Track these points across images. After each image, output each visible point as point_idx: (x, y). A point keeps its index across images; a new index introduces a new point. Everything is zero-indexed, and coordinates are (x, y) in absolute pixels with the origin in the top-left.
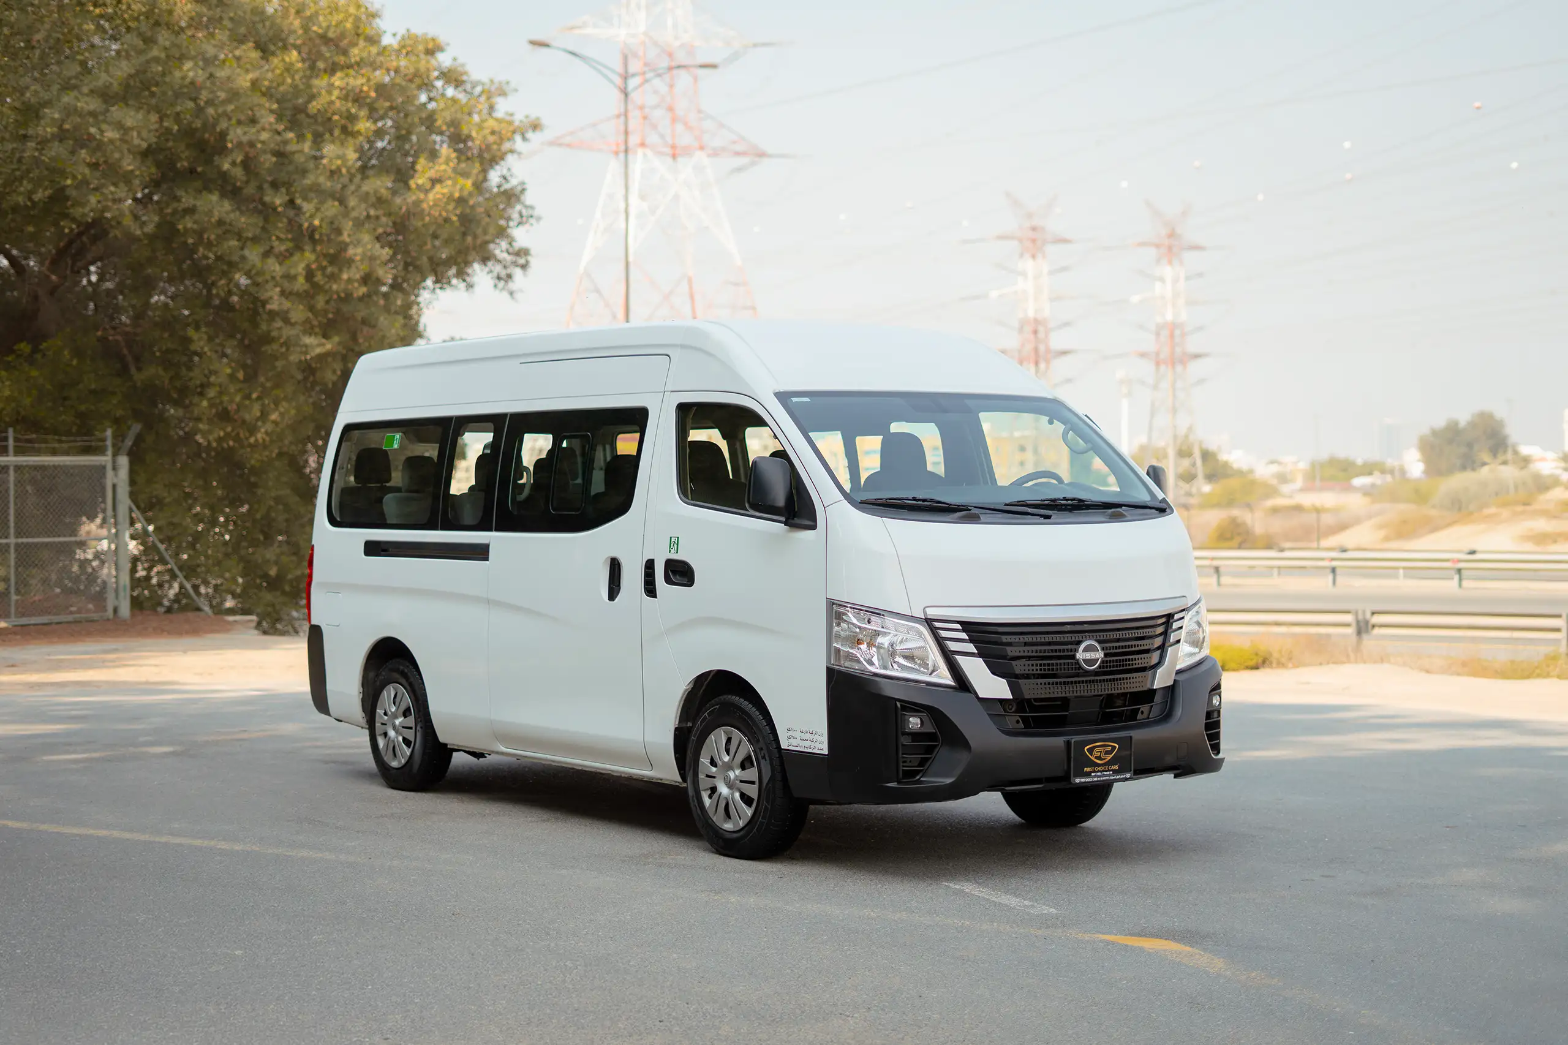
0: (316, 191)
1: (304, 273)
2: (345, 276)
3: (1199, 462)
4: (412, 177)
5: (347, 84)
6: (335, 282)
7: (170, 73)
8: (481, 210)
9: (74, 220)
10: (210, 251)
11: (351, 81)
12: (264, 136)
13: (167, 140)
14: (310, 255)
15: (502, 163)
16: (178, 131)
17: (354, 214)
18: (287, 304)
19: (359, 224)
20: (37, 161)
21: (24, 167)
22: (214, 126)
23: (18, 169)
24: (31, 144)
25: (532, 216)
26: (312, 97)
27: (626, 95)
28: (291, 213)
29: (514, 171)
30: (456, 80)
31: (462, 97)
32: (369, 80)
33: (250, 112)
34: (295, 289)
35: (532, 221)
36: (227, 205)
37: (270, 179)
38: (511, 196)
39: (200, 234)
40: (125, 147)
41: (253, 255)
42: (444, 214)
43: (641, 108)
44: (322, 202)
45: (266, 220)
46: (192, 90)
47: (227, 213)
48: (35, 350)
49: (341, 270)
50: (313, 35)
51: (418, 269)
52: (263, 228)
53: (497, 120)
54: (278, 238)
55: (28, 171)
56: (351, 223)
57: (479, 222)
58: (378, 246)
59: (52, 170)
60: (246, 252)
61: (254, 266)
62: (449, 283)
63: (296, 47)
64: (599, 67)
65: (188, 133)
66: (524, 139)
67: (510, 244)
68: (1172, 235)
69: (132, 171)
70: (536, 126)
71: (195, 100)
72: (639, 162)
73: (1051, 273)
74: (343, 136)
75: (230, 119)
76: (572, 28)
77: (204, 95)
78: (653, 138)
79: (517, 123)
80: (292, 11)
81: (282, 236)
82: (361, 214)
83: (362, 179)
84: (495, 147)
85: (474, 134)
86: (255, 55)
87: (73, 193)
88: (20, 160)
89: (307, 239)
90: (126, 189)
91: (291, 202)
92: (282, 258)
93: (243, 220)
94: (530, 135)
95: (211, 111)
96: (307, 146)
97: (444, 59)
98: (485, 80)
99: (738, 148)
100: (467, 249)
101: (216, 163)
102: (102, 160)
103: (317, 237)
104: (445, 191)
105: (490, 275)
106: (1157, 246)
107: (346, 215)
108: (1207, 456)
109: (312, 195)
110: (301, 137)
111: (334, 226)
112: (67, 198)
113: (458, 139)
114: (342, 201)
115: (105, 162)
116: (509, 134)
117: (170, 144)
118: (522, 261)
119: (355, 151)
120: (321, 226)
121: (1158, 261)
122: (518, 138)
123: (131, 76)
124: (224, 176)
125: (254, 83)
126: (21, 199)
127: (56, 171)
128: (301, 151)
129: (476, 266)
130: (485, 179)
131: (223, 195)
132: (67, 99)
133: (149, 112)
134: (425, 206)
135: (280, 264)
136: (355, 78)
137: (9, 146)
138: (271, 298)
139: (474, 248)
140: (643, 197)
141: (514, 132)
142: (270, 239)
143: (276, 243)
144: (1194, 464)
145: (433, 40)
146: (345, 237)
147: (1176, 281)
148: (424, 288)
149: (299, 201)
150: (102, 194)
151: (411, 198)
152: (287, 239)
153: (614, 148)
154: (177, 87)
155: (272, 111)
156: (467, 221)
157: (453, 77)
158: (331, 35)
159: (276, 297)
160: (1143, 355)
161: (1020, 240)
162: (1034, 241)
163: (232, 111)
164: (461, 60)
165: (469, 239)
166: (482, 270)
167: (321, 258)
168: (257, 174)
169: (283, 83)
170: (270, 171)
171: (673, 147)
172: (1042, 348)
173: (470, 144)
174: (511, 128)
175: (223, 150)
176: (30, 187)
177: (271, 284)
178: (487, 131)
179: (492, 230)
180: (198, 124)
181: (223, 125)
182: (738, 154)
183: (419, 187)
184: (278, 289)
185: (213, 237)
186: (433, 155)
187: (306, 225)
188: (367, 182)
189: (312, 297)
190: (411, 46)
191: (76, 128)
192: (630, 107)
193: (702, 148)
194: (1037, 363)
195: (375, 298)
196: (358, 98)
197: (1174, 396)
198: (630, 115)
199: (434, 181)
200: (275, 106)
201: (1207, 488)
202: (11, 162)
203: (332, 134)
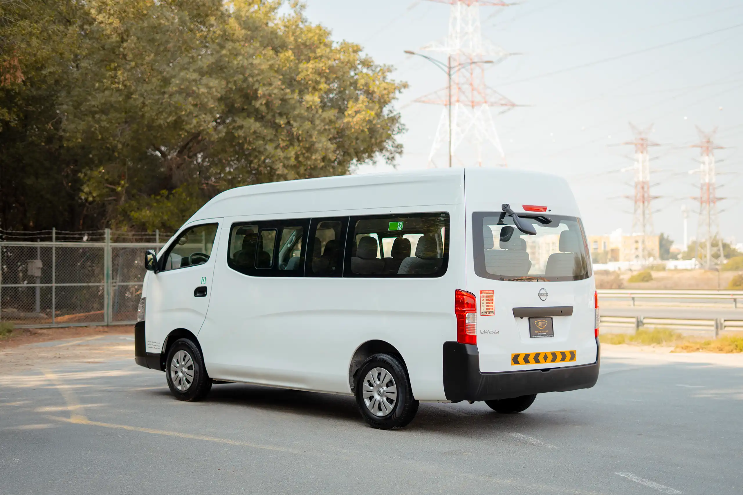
0: (301, 117)
1: (294, 156)
2: (314, 157)
3: (721, 249)
4: (346, 110)
5: (316, 66)
6: (309, 160)
7: (232, 62)
8: (379, 126)
9: (186, 131)
10: (250, 146)
11: (317, 64)
12: (276, 91)
13: (230, 94)
14: (297, 148)
15: (389, 104)
16: (236, 89)
17: (318, 128)
18: (286, 171)
19: (320, 133)
20: (170, 105)
21: (164, 107)
22: (253, 86)
23: (161, 108)
24: (166, 96)
25: (404, 129)
26: (299, 73)
27: (450, 75)
28: (288, 128)
29: (396, 107)
30: (368, 65)
31: (370, 73)
32: (325, 64)
33: (269, 80)
34: (290, 164)
35: (404, 131)
36: (258, 124)
37: (278, 111)
38: (394, 120)
39: (245, 138)
40: (210, 96)
41: (270, 147)
42: (361, 128)
43: (458, 84)
44: (303, 122)
45: (277, 131)
46: (242, 69)
47: (258, 128)
48: (170, 193)
49: (312, 155)
50: (300, 43)
51: (349, 154)
52: (275, 135)
53: (387, 83)
54: (282, 140)
55: (166, 108)
56: (316, 132)
57: (378, 132)
58: (329, 142)
59: (176, 108)
60: (267, 147)
61: (270, 153)
62: (364, 161)
63: (291, 49)
64: (438, 63)
65: (240, 90)
66: (400, 92)
67: (393, 142)
68: (708, 142)
69: (214, 108)
70: (405, 86)
71: (244, 75)
72: (456, 108)
73: (651, 160)
74: (313, 92)
75: (260, 83)
76: (425, 48)
77: (247, 73)
78: (463, 98)
79: (396, 85)
80: (291, 33)
81: (284, 139)
82: (321, 128)
83: (323, 112)
84: (386, 96)
85: (376, 90)
86: (271, 53)
87: (185, 118)
88: (162, 104)
89: (296, 140)
90: (210, 116)
91: (288, 123)
92: (284, 149)
93: (265, 131)
94: (403, 90)
95: (250, 79)
96: (296, 96)
97: (362, 55)
98: (382, 65)
99: (503, 102)
100: (372, 145)
101: (253, 104)
102: (199, 102)
103: (300, 139)
104: (362, 117)
105: (384, 157)
106: (701, 147)
107: (314, 129)
108: (725, 246)
109: (298, 119)
110: (293, 92)
111: (309, 134)
112: (183, 121)
113: (369, 93)
114: (312, 122)
115: (201, 104)
116: (392, 90)
117: (232, 95)
118: (399, 150)
119: (319, 98)
120: (302, 134)
121: (702, 155)
122: (397, 92)
123: (213, 63)
124: (257, 110)
125: (271, 67)
126: (162, 122)
127: (178, 108)
128: (293, 98)
129: (377, 153)
130: (381, 112)
131: (256, 120)
132: (182, 74)
133: (221, 80)
134: (352, 124)
135: (283, 152)
136: (319, 63)
137: (157, 97)
138: (279, 168)
139: (376, 144)
140: (458, 125)
141: (395, 89)
142: (278, 141)
143: (281, 142)
144: (719, 250)
145: (357, 46)
146: (314, 139)
147: (710, 163)
148: (352, 164)
149: (292, 122)
150: (199, 119)
151: (346, 120)
152: (286, 140)
153: (445, 103)
154: (235, 68)
155: (280, 80)
156: (372, 131)
157: (366, 63)
158: (308, 44)
159: (281, 168)
160: (695, 198)
161: (636, 145)
162: (642, 145)
163: (261, 79)
164: (370, 56)
165: (373, 140)
166: (380, 155)
167: (302, 149)
168: (272, 110)
169: (285, 66)
170: (278, 108)
171: (473, 102)
172: (646, 195)
173: (374, 95)
174: (393, 87)
175: (256, 98)
176: (166, 116)
177: (278, 161)
178: (382, 89)
179: (384, 136)
180: (245, 85)
181: (256, 86)
182: (502, 105)
183: (349, 115)
184: (281, 164)
185: (251, 139)
186: (357, 99)
187: (295, 133)
188: (324, 113)
189: (298, 168)
190: (345, 47)
191: (187, 87)
192: (452, 83)
193: (486, 102)
194: (643, 202)
195: (328, 168)
196: (320, 73)
197: (709, 217)
198: (452, 88)
199: (357, 112)
200: (281, 77)
201: (725, 261)
202: (158, 104)
203: (308, 90)
